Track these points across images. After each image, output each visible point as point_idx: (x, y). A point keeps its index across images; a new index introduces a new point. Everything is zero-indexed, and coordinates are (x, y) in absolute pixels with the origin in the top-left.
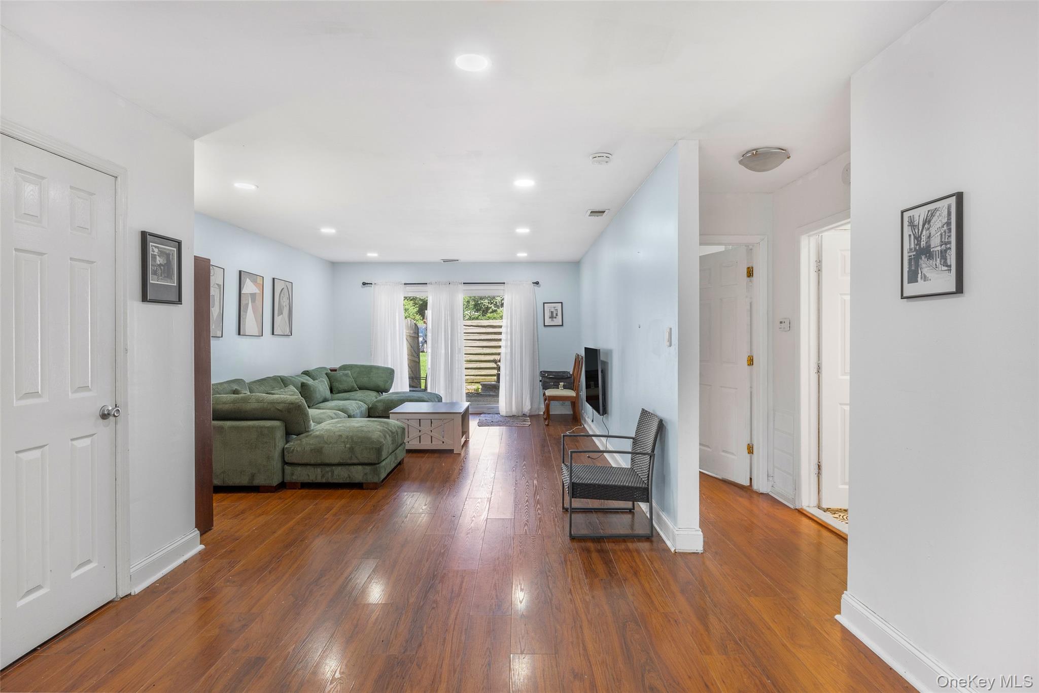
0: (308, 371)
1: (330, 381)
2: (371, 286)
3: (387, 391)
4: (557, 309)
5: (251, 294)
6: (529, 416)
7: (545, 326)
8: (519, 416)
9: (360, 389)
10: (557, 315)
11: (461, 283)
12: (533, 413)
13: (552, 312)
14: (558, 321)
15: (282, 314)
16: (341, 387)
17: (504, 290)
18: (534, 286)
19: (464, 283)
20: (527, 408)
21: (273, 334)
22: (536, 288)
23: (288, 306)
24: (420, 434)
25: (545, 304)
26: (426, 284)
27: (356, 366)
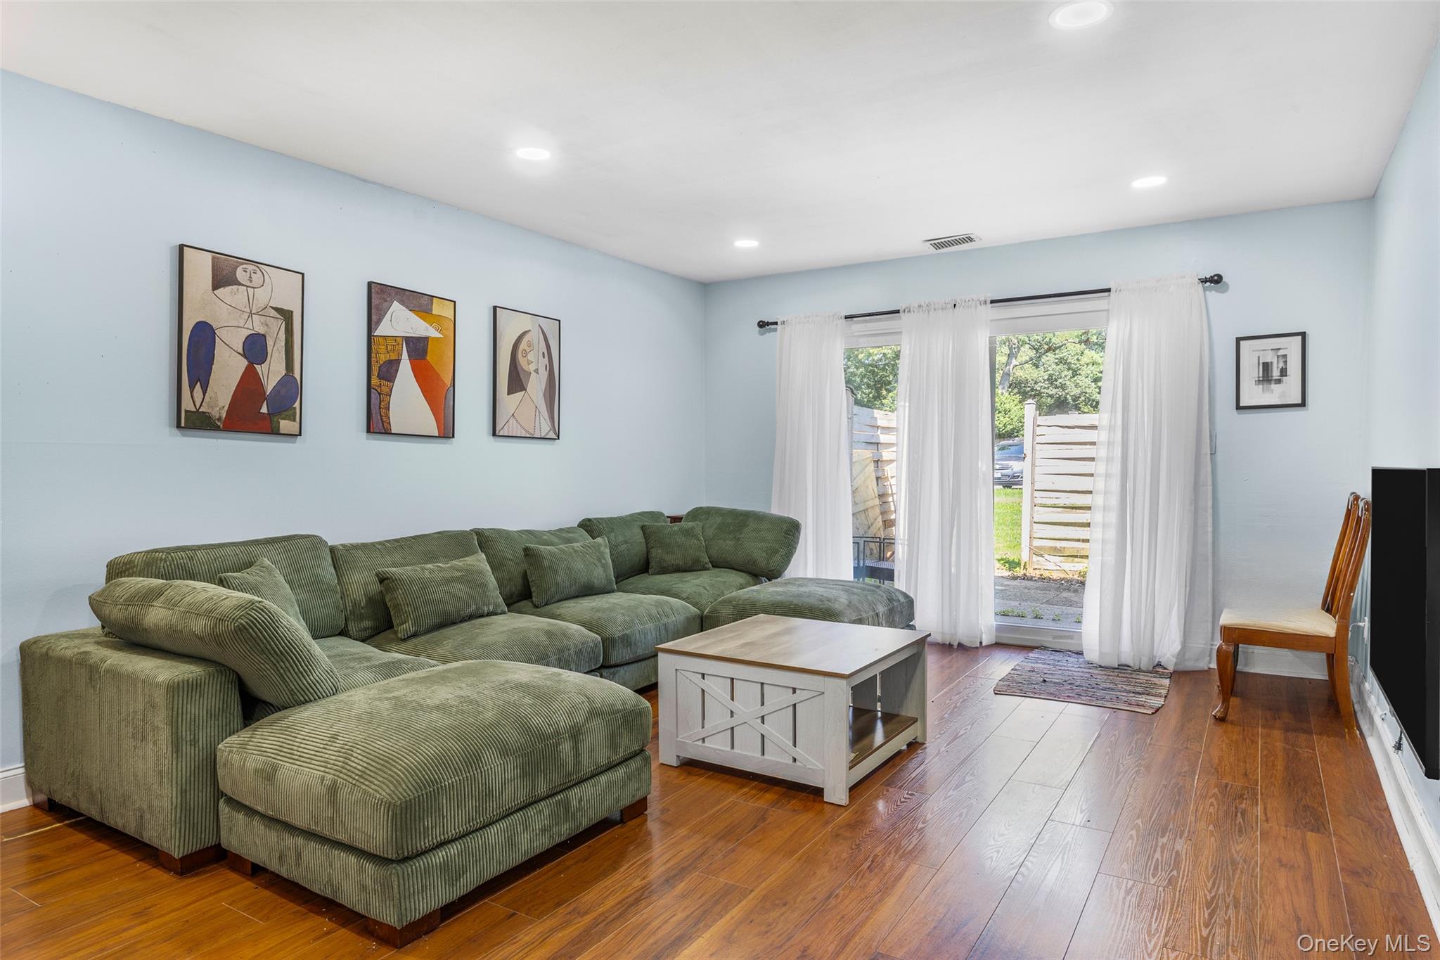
0: (589, 520)
1: (647, 544)
2: (775, 330)
3: (772, 574)
4: (1285, 356)
5: (408, 340)
6: (1171, 675)
7: (1239, 407)
8: (1139, 670)
9: (716, 565)
10: (1284, 372)
11: (985, 302)
12: (1190, 665)
13: (1267, 367)
14: (1289, 390)
15: (523, 388)
16: (671, 559)
17: (1108, 310)
18: (1205, 289)
19: (992, 302)
20: (1168, 648)
21: (494, 434)
22: (1213, 296)
23: (544, 375)
24: (732, 722)
25: (1242, 343)
26: (898, 312)
27: (718, 511)
